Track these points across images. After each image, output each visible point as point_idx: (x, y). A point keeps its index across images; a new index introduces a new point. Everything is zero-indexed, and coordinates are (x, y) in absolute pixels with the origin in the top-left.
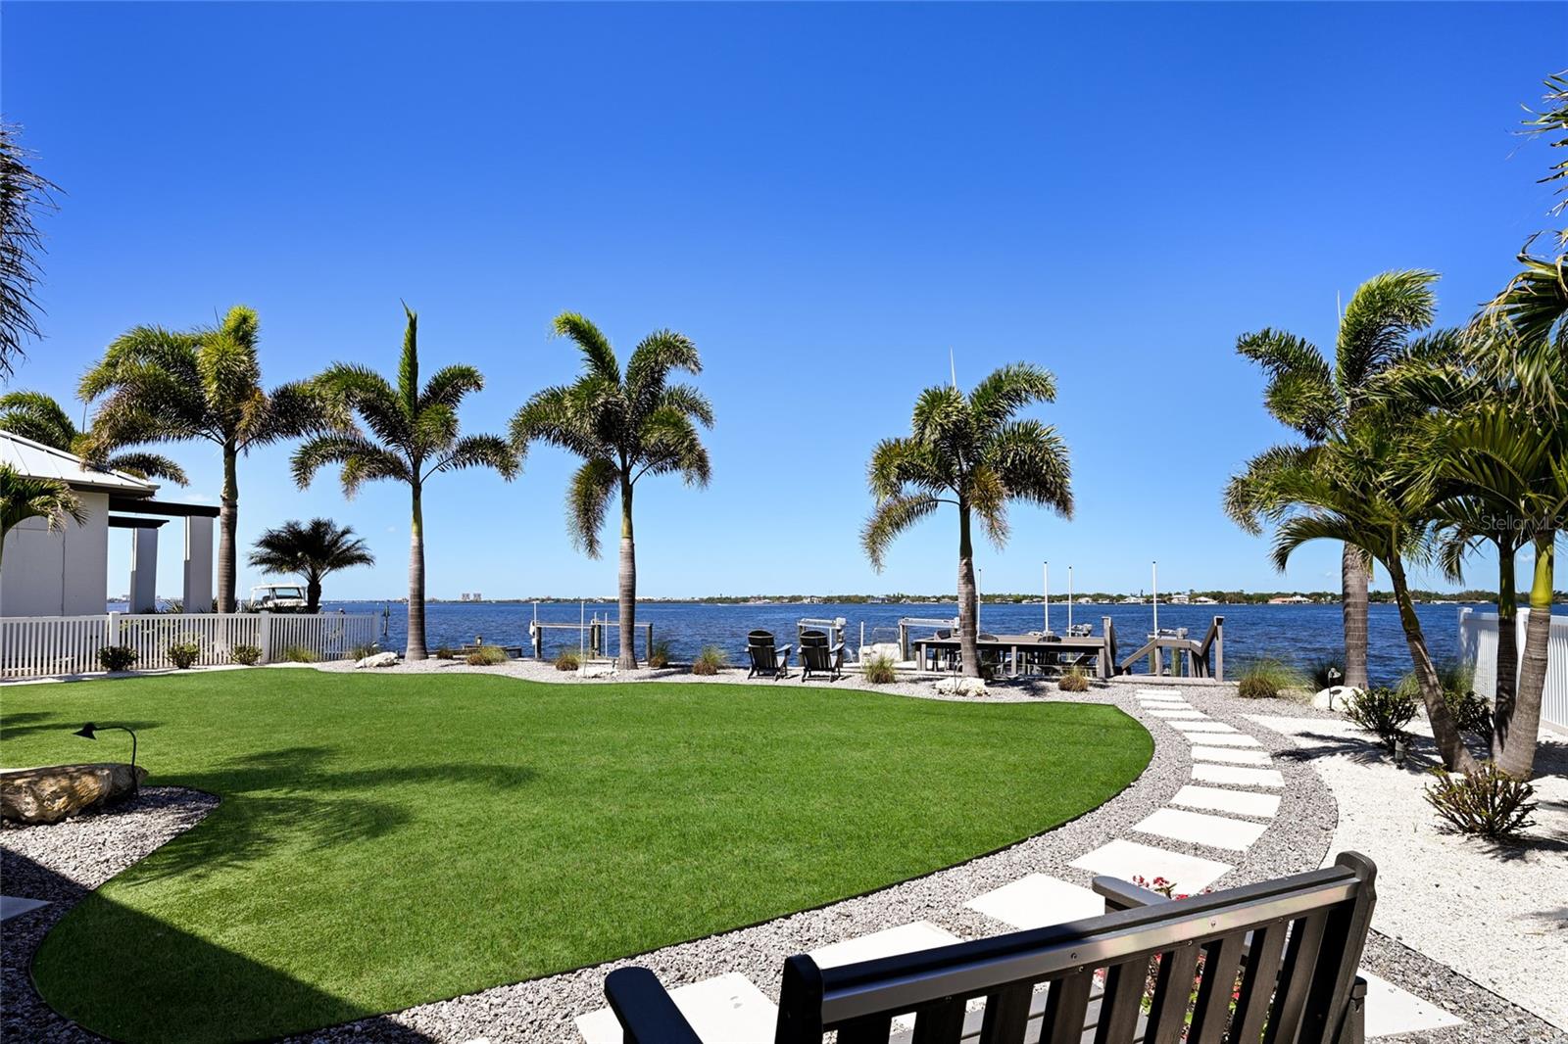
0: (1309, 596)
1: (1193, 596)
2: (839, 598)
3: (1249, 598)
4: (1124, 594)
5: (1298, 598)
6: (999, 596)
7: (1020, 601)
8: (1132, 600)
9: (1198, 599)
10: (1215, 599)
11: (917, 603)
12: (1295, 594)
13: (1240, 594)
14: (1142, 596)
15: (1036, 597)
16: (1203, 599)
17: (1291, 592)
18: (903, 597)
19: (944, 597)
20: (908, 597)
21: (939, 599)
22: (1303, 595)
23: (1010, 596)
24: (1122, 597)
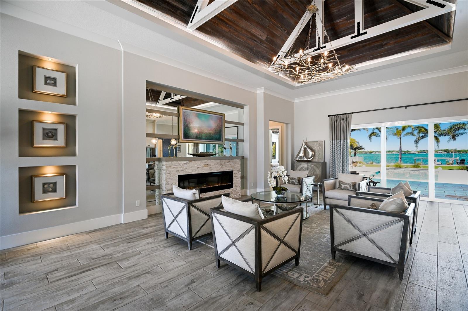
9: (439, 152)
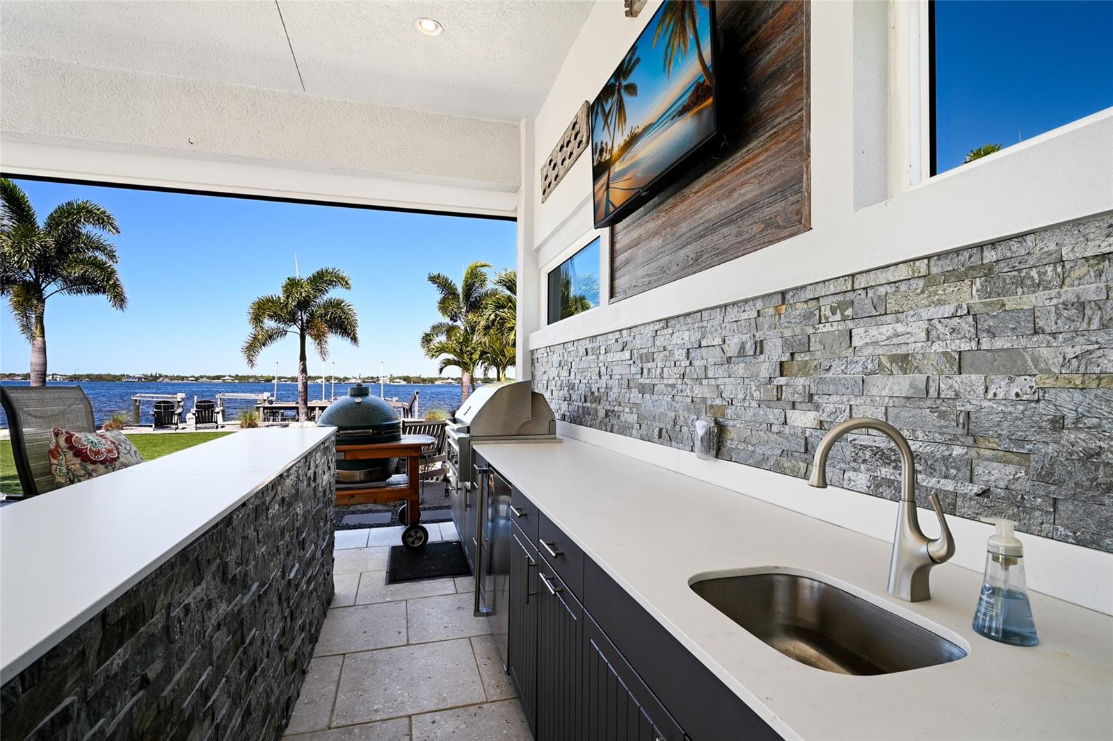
0: (455, 380)
1: (392, 379)
2: (88, 376)
3: (424, 380)
4: (348, 377)
5: (450, 381)
6: (252, 377)
7: (271, 381)
8: (354, 381)
10: (405, 380)
11: (176, 381)
12: (449, 378)
13: (419, 378)
14: (360, 378)
15: (283, 378)
16: (398, 380)
17: (447, 377)
18: (160, 376)
19: (202, 377)
20: (166, 376)
21: (197, 379)
22: (452, 379)
23: (262, 376)
24: (346, 379)
